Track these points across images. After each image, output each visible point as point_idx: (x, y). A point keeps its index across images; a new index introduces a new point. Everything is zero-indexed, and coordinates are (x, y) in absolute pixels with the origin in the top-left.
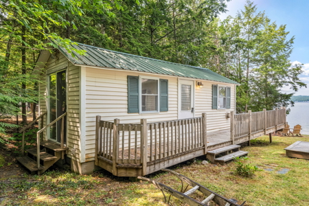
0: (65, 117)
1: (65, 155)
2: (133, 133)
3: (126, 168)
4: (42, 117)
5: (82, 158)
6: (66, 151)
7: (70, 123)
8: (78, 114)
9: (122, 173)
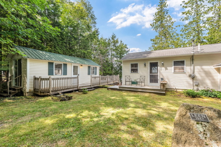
0: (21, 77)
1: (21, 91)
2: (46, 81)
3: (44, 93)
4: (11, 77)
5: (27, 90)
6: (21, 89)
7: (23, 79)
8: (26, 75)
9: (42, 94)
